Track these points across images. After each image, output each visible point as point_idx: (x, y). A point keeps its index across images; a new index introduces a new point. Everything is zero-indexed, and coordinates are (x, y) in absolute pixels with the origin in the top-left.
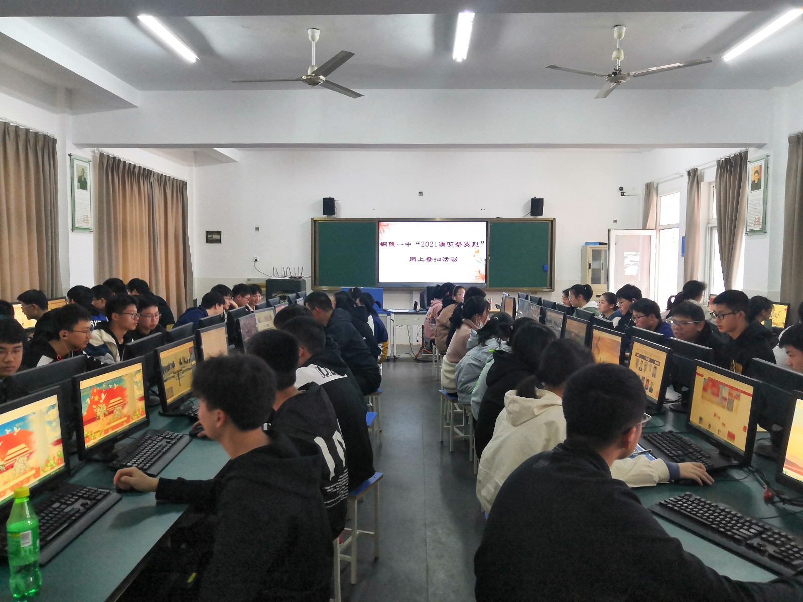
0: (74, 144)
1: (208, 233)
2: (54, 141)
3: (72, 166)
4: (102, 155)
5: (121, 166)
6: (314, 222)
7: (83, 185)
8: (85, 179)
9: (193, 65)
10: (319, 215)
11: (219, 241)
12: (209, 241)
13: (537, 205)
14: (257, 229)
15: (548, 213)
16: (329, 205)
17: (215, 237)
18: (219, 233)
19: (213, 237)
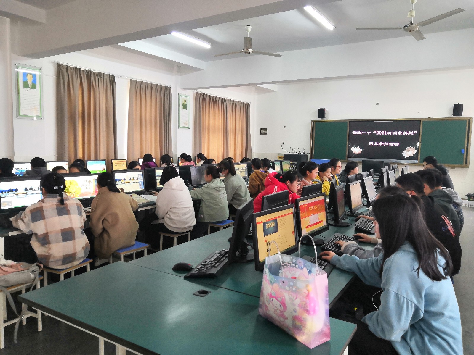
0: (181, 89)
1: (261, 129)
2: (170, 88)
3: (179, 99)
4: (197, 93)
5: (208, 98)
6: (313, 122)
7: (185, 107)
8: (186, 105)
9: (210, 49)
10: (316, 118)
11: (266, 134)
12: (262, 134)
13: (458, 109)
14: (285, 127)
15: (466, 114)
16: (321, 113)
17: (265, 132)
18: (266, 129)
19: (263, 132)
